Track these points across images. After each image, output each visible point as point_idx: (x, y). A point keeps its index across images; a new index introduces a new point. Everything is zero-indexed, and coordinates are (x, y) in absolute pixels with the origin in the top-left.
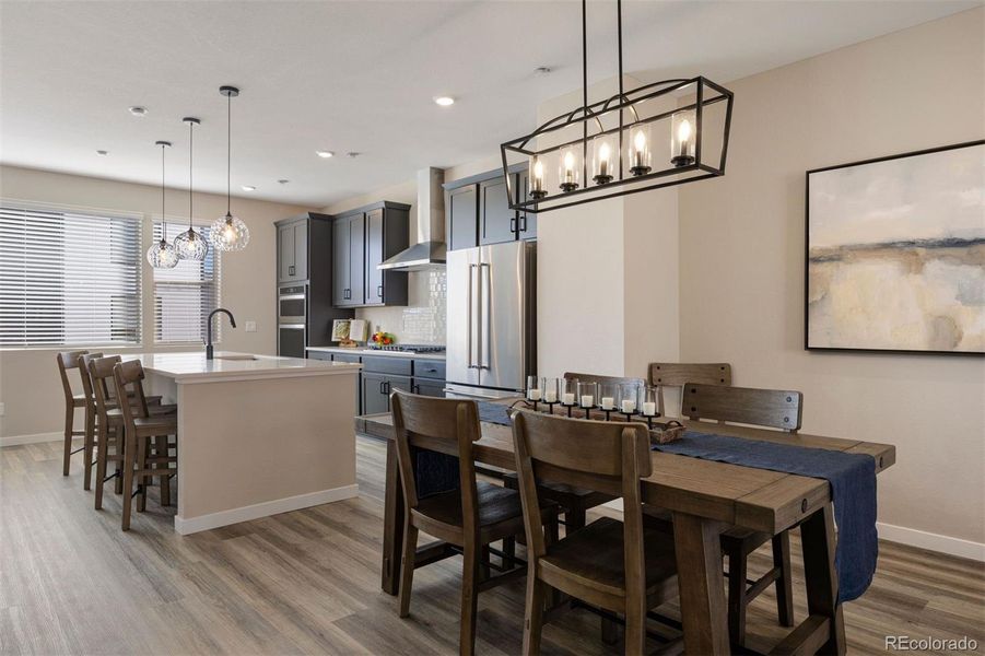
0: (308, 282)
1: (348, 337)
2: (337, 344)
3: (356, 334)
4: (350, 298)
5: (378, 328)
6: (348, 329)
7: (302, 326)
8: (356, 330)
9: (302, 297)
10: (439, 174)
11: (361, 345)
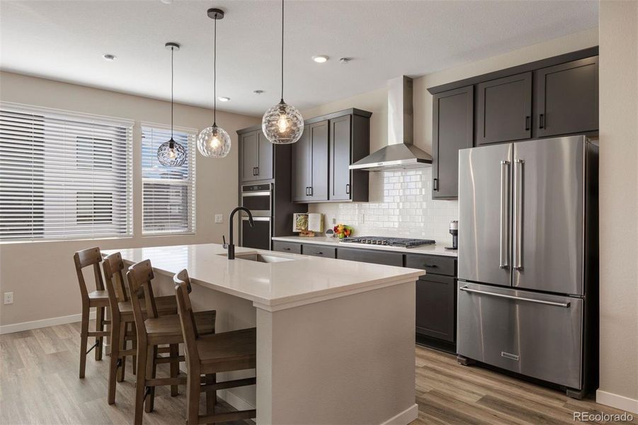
0: (274, 181)
1: (307, 229)
2: (297, 234)
3: (314, 226)
4: (312, 195)
5: (334, 221)
6: (306, 222)
7: (268, 219)
8: (314, 223)
9: (268, 193)
10: (409, 83)
11: (316, 234)
